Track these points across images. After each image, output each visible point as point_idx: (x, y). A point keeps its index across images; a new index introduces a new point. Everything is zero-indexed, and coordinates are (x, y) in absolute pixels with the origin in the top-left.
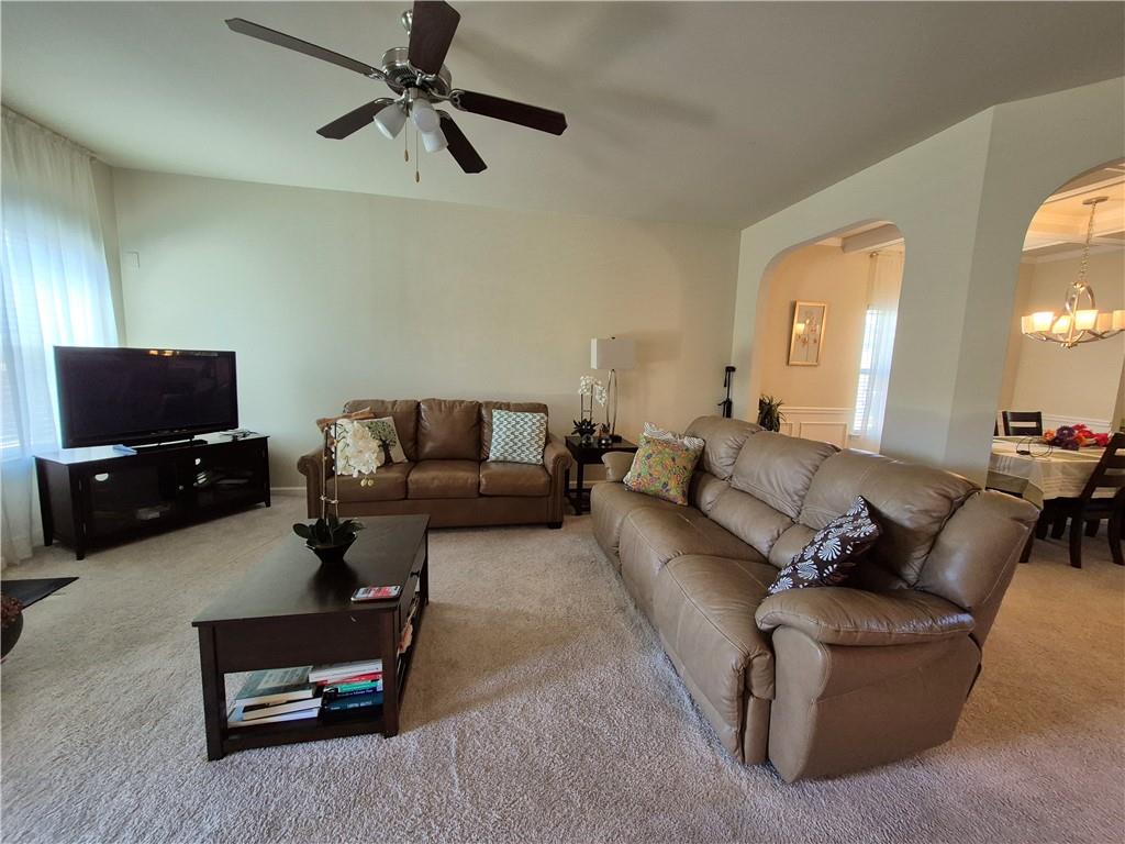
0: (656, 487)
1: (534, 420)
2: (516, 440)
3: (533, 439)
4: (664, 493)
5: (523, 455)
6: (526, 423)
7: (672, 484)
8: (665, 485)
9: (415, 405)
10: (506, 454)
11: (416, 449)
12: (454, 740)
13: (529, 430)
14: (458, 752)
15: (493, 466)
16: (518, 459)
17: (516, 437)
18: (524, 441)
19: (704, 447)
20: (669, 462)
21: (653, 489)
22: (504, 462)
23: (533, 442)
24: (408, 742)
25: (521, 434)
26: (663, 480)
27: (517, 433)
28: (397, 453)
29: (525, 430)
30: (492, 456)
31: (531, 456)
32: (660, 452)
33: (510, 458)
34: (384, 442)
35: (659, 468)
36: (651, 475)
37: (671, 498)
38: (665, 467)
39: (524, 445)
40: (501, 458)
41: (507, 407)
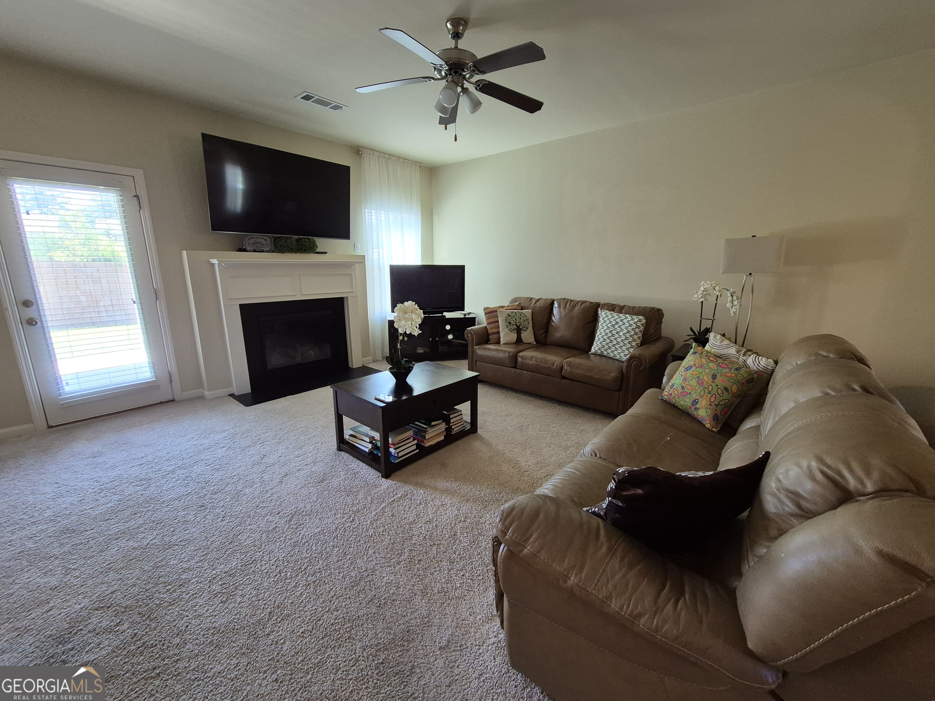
0: (685, 402)
1: (631, 322)
2: (612, 338)
3: (627, 338)
4: (692, 411)
5: (616, 353)
6: (624, 324)
7: (703, 403)
8: (695, 402)
9: (550, 301)
10: (603, 350)
11: (546, 336)
12: (399, 495)
13: (625, 331)
14: (395, 500)
15: (592, 356)
16: (612, 355)
17: (613, 335)
18: (619, 340)
19: (773, 371)
20: (707, 379)
21: (682, 403)
22: (601, 356)
23: (626, 342)
24: (386, 483)
25: (617, 333)
26: (694, 396)
27: (614, 332)
28: (528, 336)
29: (622, 330)
30: (593, 350)
31: (622, 355)
32: (701, 366)
33: (605, 353)
34: (518, 327)
35: (694, 383)
36: (683, 388)
37: (699, 418)
38: (700, 382)
39: (618, 343)
40: (599, 352)
41: (612, 308)
